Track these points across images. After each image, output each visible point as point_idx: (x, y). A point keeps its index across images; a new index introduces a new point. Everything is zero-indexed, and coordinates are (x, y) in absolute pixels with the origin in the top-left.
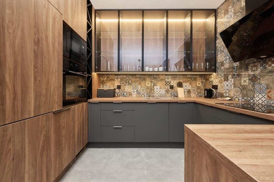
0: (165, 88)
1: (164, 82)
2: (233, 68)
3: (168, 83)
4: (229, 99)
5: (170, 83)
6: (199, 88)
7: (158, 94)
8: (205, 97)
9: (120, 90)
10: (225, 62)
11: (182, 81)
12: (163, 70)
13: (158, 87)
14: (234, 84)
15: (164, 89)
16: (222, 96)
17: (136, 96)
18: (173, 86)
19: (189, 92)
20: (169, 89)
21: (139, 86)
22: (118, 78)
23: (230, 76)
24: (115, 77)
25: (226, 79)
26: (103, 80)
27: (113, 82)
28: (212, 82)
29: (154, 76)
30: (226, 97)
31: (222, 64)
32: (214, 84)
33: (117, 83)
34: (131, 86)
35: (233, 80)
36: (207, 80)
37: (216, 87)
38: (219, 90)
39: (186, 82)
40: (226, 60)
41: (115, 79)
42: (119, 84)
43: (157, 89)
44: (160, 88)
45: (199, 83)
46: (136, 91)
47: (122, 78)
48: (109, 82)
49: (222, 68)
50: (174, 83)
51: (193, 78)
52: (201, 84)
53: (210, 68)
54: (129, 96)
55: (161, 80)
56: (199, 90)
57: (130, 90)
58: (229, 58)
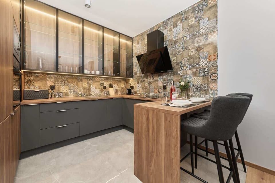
0: (100, 88)
1: (99, 83)
2: (141, 76)
3: (102, 84)
4: (139, 94)
5: (103, 85)
6: (122, 88)
7: (94, 93)
8: (127, 94)
9: (54, 90)
10: (137, 72)
11: (112, 83)
12: (99, 74)
13: (94, 88)
14: (142, 86)
15: (99, 90)
16: (136, 93)
17: (73, 96)
18: (105, 87)
19: (116, 91)
20: (103, 89)
21: (76, 87)
22: (50, 78)
23: (140, 81)
24: (48, 77)
25: (138, 83)
26: (29, 79)
27: (44, 82)
28: (130, 84)
29: (90, 78)
30: (138, 93)
31: (136, 73)
32: (132, 86)
33: (50, 83)
34: (68, 86)
35: (141, 83)
36: (127, 82)
37: (132, 87)
38: (135, 89)
39: (114, 84)
40: (138, 71)
41: (47, 79)
42: (53, 84)
43: (93, 89)
44: (96, 89)
45: (123, 85)
46: (73, 91)
47: (57, 78)
48: (39, 82)
49: (136, 76)
50: (106, 84)
51: (119, 81)
52: (124, 85)
53: (129, 75)
54: (66, 96)
55: (97, 81)
56: (123, 90)
57: (67, 90)
58: (140, 71)
